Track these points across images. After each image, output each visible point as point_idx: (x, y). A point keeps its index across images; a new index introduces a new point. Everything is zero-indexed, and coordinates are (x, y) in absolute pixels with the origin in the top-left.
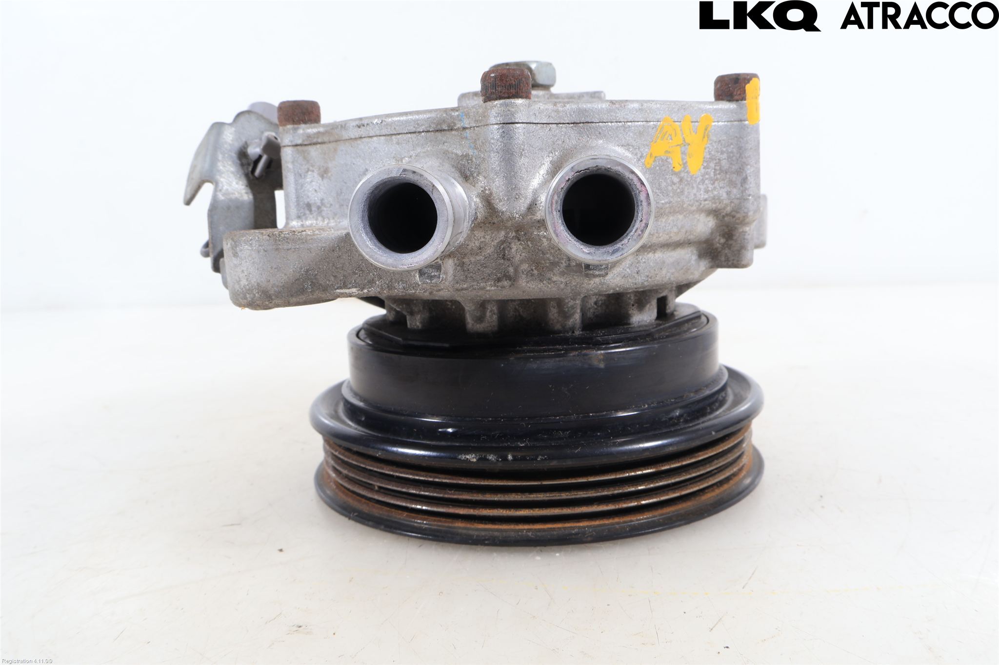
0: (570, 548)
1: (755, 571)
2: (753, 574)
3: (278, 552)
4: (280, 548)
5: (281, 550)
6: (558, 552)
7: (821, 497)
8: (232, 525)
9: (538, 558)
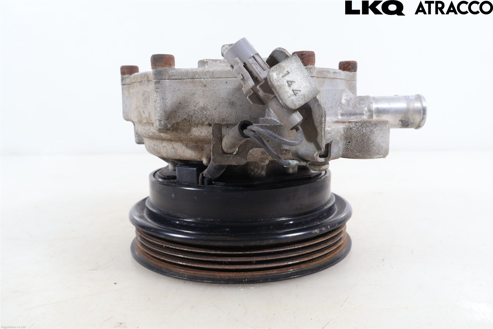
0: (258, 285)
1: (347, 298)
2: (346, 299)
3: (114, 284)
4: (115, 282)
5: (115, 283)
6: (252, 286)
7: (383, 260)
8: (92, 270)
9: (242, 290)
